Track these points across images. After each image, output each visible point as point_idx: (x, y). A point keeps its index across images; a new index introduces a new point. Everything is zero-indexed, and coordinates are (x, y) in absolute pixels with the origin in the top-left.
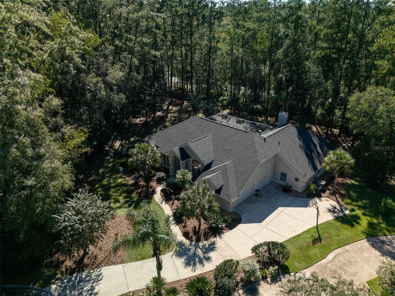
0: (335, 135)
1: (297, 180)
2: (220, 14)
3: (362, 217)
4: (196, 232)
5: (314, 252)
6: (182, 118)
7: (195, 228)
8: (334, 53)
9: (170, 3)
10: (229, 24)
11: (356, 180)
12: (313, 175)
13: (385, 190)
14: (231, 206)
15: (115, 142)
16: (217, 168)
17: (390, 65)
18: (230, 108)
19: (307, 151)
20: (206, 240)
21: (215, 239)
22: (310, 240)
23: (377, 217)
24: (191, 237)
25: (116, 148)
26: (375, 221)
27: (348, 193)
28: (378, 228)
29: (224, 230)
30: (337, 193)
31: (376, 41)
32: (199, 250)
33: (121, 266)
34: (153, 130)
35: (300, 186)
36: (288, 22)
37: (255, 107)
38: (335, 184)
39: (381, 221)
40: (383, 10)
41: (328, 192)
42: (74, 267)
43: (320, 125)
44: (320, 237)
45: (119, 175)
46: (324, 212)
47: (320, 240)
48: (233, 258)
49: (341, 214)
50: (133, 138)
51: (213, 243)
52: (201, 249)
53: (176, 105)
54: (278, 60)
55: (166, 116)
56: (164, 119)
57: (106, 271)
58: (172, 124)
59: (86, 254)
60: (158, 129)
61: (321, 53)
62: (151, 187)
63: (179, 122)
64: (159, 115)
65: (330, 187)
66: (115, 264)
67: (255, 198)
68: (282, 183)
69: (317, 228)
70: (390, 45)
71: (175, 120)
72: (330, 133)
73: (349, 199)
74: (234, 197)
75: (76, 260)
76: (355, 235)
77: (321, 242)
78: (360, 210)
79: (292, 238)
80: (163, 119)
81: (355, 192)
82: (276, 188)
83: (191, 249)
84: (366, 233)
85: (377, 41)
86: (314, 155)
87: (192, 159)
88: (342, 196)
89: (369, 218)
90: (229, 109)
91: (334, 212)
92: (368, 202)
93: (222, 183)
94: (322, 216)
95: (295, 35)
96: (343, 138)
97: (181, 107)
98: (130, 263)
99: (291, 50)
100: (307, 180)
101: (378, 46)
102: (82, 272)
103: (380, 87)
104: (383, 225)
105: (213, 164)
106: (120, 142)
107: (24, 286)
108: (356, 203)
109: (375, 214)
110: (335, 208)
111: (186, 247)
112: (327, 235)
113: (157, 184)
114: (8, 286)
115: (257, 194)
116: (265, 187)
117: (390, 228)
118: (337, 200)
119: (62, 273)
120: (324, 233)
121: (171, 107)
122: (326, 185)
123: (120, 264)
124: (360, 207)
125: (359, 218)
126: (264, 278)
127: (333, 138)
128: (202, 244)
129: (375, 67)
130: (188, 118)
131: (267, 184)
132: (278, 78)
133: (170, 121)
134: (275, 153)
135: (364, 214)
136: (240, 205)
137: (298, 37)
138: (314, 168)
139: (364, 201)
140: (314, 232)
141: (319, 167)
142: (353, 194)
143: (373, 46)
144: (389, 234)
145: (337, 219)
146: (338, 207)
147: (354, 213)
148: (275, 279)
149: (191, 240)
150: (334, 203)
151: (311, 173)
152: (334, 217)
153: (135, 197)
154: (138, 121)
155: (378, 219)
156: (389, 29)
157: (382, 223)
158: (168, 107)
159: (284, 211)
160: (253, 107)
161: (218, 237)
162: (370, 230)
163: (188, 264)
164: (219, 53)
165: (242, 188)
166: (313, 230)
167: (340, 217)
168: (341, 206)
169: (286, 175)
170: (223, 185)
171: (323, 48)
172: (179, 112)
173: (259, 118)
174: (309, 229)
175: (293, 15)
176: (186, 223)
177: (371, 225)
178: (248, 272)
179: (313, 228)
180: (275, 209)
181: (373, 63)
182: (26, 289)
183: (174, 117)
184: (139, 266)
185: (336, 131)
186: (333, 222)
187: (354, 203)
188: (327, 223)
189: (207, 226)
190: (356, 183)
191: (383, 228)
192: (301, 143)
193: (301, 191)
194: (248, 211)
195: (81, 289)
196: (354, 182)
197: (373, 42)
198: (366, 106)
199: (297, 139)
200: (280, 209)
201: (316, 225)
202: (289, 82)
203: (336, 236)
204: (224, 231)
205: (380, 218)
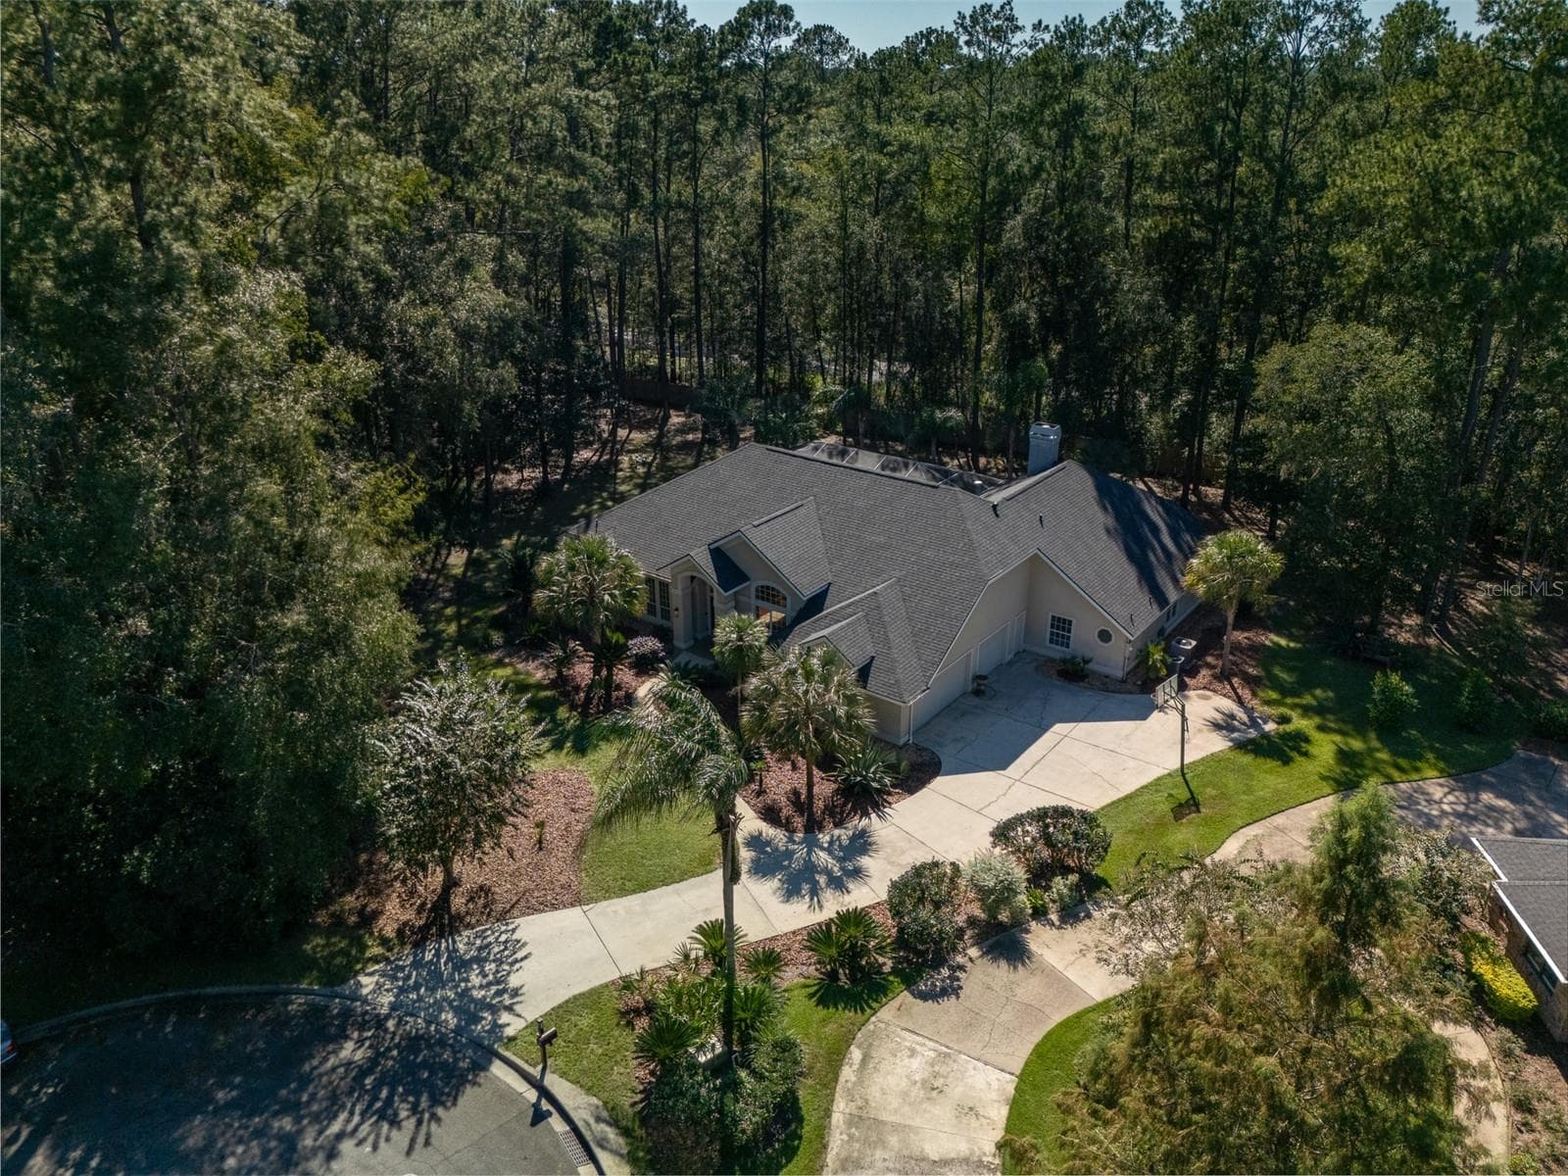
0: (1212, 504)
1: (1105, 636)
2: (799, 94)
3: (1316, 736)
4: (802, 803)
5: (1180, 837)
6: (672, 469)
7: (796, 793)
8: (1199, 226)
9: (624, 60)
10: (831, 132)
11: (1291, 637)
12: (1154, 619)
13: (1379, 657)
14: (903, 727)
15: (449, 554)
16: (849, 606)
17: (1378, 256)
18: (839, 429)
19: (1131, 544)
20: (838, 825)
21: (865, 822)
22: (1165, 808)
23: (1360, 731)
24: (787, 819)
25: (458, 571)
26: (1357, 744)
27: (1269, 673)
28: (1368, 763)
29: (889, 794)
30: (1235, 675)
31: (1329, 181)
32: (823, 855)
33: (576, 911)
34: (574, 509)
35: (1115, 658)
36: (1042, 123)
37: (938, 415)
38: (1227, 649)
39: (1376, 744)
40: (1345, 84)
41: (1204, 672)
42: (422, 923)
43: (1159, 475)
44: (1193, 798)
45: (493, 657)
46: (1200, 731)
47: (1197, 805)
48: (939, 858)
49: (1253, 733)
50: (509, 537)
51: (863, 834)
52: (829, 850)
53: (644, 426)
54: (1010, 254)
55: (614, 463)
56: (607, 473)
57: (530, 928)
58: (643, 487)
59: (451, 883)
60: (595, 507)
61: (1157, 227)
62: (618, 687)
63: (665, 479)
64: (588, 461)
65: (1210, 659)
66: (554, 907)
67: (976, 701)
68: (1057, 652)
69: (1183, 775)
70: (1373, 193)
71: (648, 475)
72: (1193, 498)
73: (1273, 689)
74: (912, 693)
75: (423, 904)
76: (1300, 786)
77: (1198, 811)
78: (1310, 718)
79: (1109, 805)
80: (602, 475)
81: (1290, 670)
82: (1036, 668)
83: (793, 852)
84: (1335, 780)
85: (1334, 182)
86: (1152, 558)
87: (753, 585)
88: (1252, 683)
89: (1338, 738)
90: (837, 433)
91: (1230, 728)
92: (1331, 694)
93: (870, 651)
94: (1194, 741)
95: (1064, 167)
96: (1237, 513)
97: (661, 429)
98: (605, 903)
99: (1056, 217)
100: (1139, 633)
101: (1336, 198)
102: (451, 934)
103: (1353, 325)
104: (1383, 756)
105: (829, 595)
106: (466, 553)
107: (267, 988)
108: (1297, 700)
109: (1359, 727)
110: (1232, 717)
111: (777, 849)
112: (1214, 792)
113: (638, 675)
114: (209, 990)
115: (980, 688)
116: (1001, 668)
117: (1403, 762)
118: (1236, 694)
119: (384, 942)
120: (1205, 786)
121: (622, 433)
122: (1199, 653)
123: (572, 905)
124: (1307, 711)
125: (1307, 740)
126: (1039, 913)
127: (1205, 515)
128: (827, 838)
129: (1331, 265)
130: (695, 466)
131: (1009, 657)
132: (1013, 315)
133: (631, 478)
134: (1032, 551)
135: (1321, 728)
136: (928, 723)
137: (1078, 174)
138: (1159, 596)
139: (1318, 692)
140: (1176, 786)
141: (1173, 596)
142: (1284, 676)
143: (1320, 198)
144: (1404, 778)
145: (1241, 746)
146: (1241, 715)
147: (1289, 728)
148: (1072, 913)
149: (787, 826)
150: (1228, 705)
151: (1148, 615)
152: (1231, 740)
153: (568, 719)
154: (511, 480)
155: (1365, 739)
156: (1368, 143)
157: (1378, 750)
158: (613, 433)
159: (1074, 734)
160: (932, 416)
161: (873, 816)
162: (1347, 769)
163: (791, 892)
164: (798, 232)
165: (936, 664)
166: (1169, 779)
167: (1252, 741)
168: (1249, 711)
169: (1070, 622)
170: (873, 658)
171: (1161, 209)
172: (657, 445)
173: (946, 459)
174: (1159, 779)
175: (1057, 99)
176: (761, 781)
177: (1344, 756)
178: (991, 891)
179: (1169, 775)
180: (1044, 729)
181: (1325, 254)
182: (276, 994)
183: (644, 464)
184: (637, 908)
185: (1214, 493)
186: (1231, 755)
187: (1289, 701)
188: (1213, 759)
189: (834, 786)
190: (1292, 645)
191: (1384, 762)
192: (1110, 521)
193: (1120, 674)
194: (956, 740)
195: (460, 981)
196: (1283, 642)
197: (1322, 186)
198: (1312, 385)
199: (1097, 508)
200: (1058, 727)
201: (1178, 765)
202: (1052, 326)
203: (1244, 793)
204: (890, 799)
205: (1373, 735)
